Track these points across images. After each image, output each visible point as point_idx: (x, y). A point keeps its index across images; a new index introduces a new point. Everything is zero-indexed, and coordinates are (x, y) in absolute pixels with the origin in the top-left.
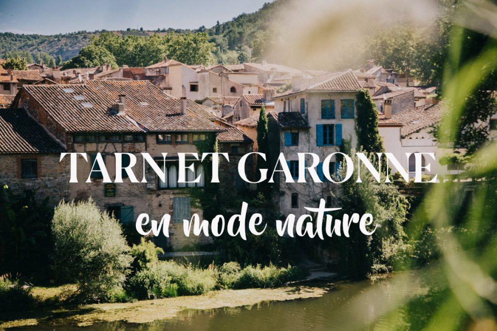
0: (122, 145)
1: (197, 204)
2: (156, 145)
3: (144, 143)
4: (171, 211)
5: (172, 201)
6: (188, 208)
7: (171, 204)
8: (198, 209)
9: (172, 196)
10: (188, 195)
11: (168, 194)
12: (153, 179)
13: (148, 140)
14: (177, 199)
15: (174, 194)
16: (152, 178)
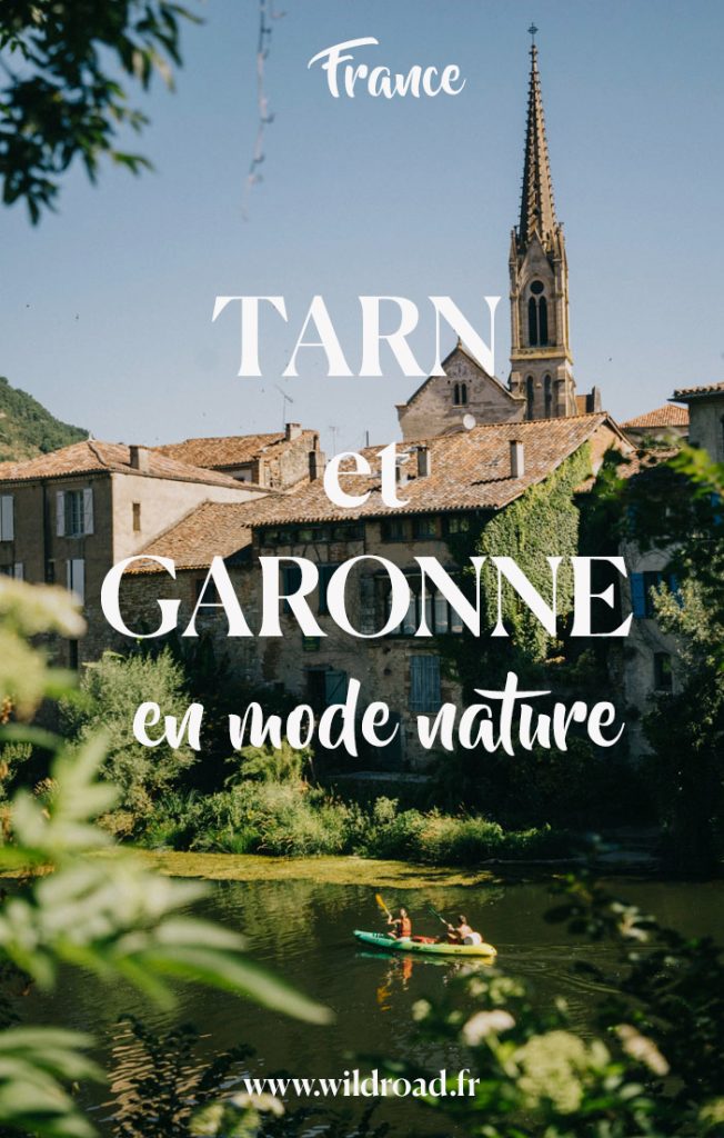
0: (329, 549)
1: (452, 671)
2: (379, 545)
3: (361, 543)
4: (408, 684)
5: (408, 664)
6: (436, 678)
7: (407, 669)
8: (454, 683)
9: (409, 654)
10: (436, 652)
11: (403, 648)
12: (370, 616)
13: (367, 535)
14: (417, 660)
15: (411, 648)
16: (369, 613)
